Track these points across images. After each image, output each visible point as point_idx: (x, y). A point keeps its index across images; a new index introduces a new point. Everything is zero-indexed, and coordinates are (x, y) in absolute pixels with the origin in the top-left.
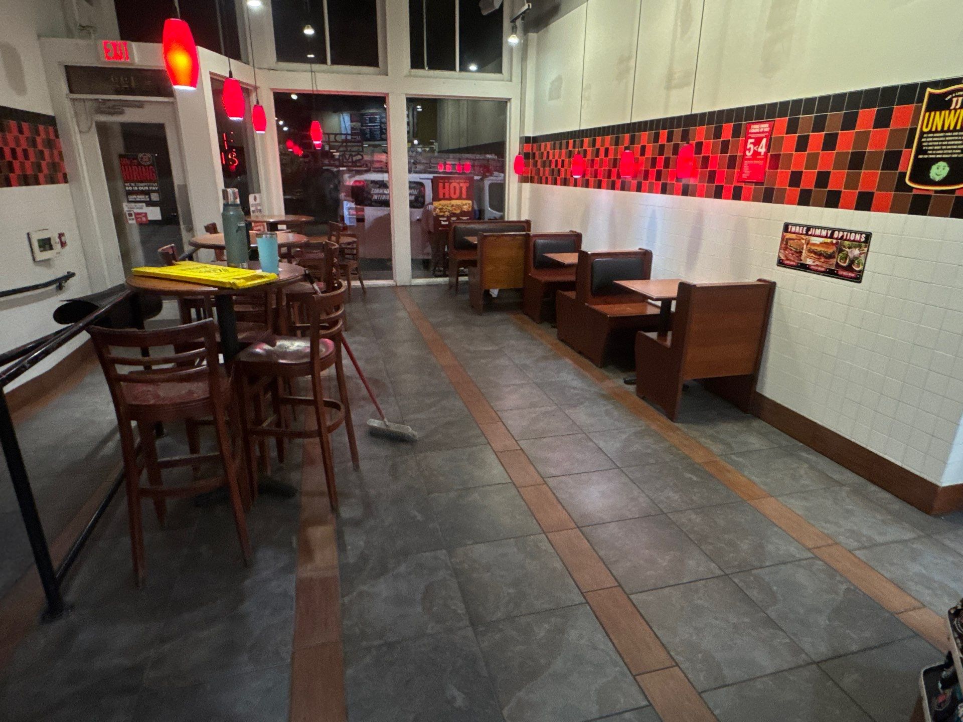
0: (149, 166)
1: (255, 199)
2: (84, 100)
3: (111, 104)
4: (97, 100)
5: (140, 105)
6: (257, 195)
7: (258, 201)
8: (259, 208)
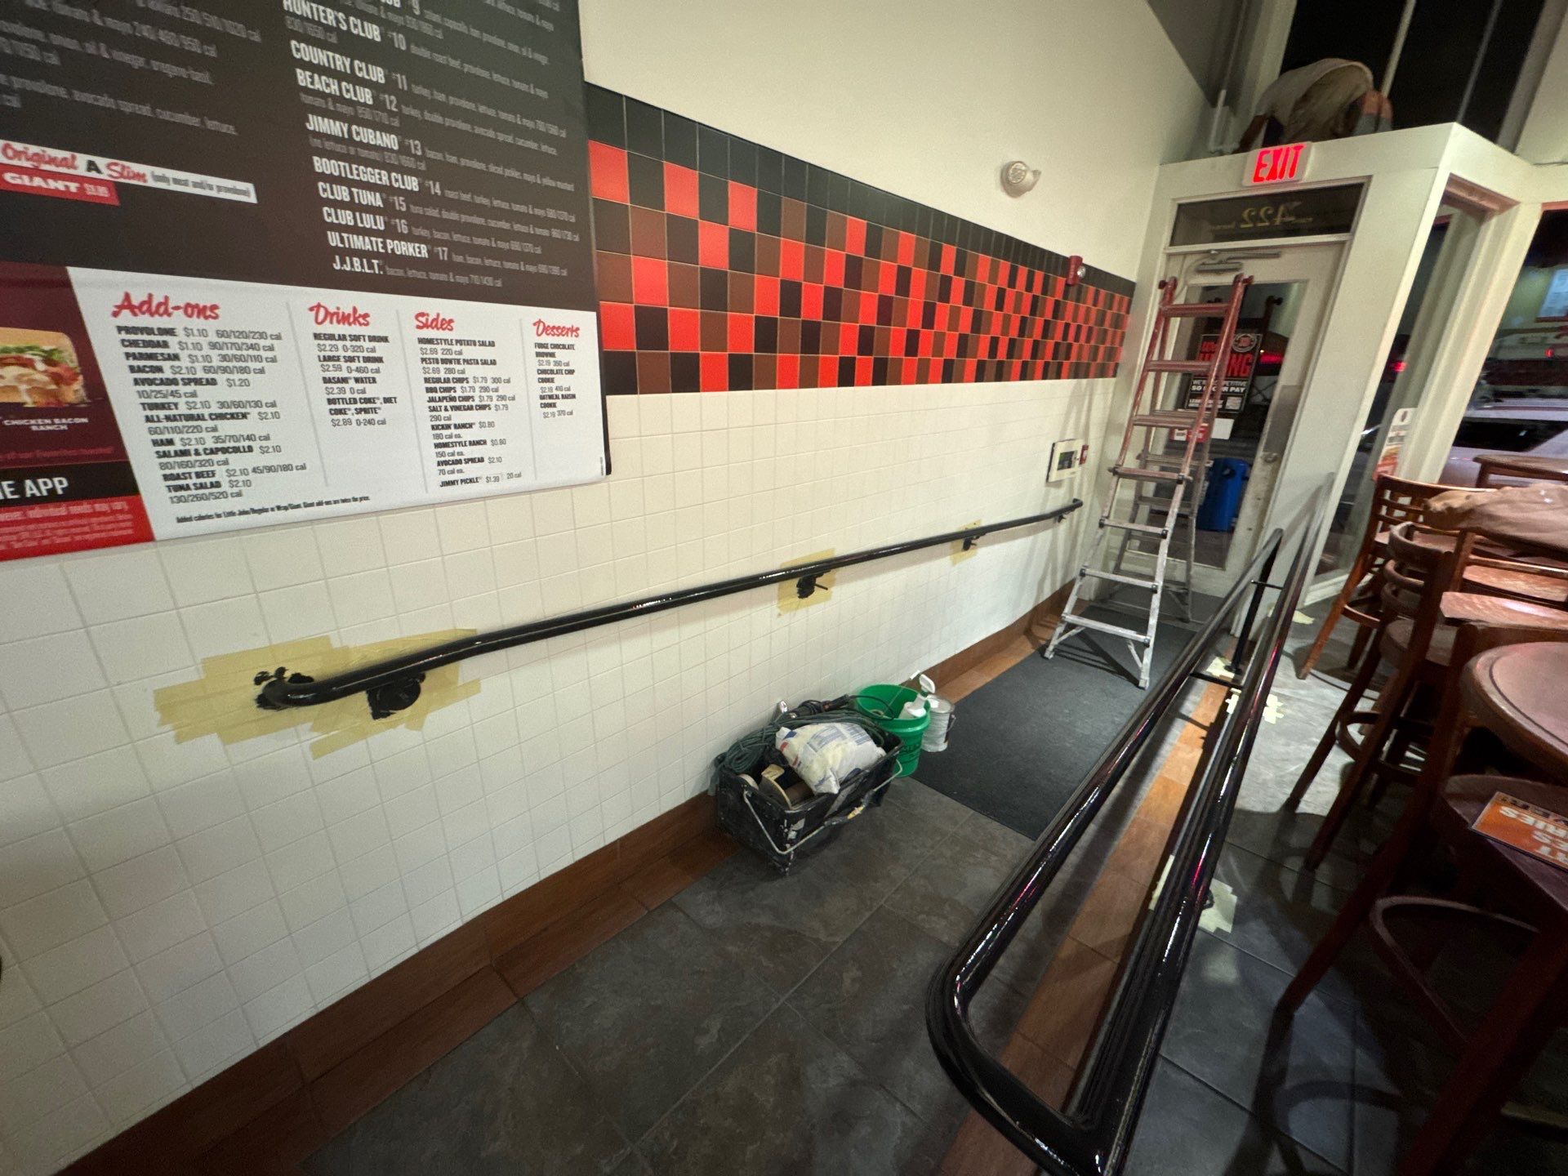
0: (1244, 354)
1: (1403, 418)
2: (1185, 254)
3: (1225, 256)
4: (1208, 252)
5: (1274, 254)
6: (1410, 411)
7: (1406, 422)
8: (1403, 433)
